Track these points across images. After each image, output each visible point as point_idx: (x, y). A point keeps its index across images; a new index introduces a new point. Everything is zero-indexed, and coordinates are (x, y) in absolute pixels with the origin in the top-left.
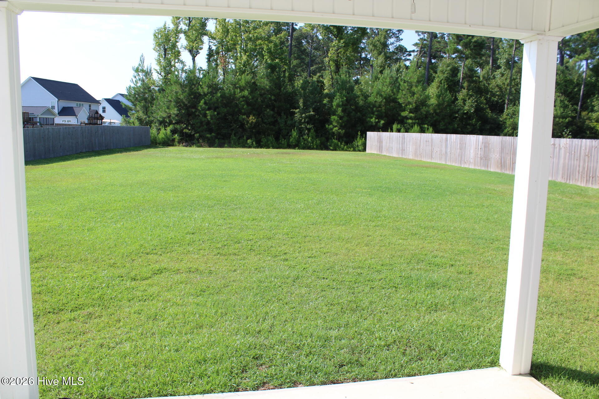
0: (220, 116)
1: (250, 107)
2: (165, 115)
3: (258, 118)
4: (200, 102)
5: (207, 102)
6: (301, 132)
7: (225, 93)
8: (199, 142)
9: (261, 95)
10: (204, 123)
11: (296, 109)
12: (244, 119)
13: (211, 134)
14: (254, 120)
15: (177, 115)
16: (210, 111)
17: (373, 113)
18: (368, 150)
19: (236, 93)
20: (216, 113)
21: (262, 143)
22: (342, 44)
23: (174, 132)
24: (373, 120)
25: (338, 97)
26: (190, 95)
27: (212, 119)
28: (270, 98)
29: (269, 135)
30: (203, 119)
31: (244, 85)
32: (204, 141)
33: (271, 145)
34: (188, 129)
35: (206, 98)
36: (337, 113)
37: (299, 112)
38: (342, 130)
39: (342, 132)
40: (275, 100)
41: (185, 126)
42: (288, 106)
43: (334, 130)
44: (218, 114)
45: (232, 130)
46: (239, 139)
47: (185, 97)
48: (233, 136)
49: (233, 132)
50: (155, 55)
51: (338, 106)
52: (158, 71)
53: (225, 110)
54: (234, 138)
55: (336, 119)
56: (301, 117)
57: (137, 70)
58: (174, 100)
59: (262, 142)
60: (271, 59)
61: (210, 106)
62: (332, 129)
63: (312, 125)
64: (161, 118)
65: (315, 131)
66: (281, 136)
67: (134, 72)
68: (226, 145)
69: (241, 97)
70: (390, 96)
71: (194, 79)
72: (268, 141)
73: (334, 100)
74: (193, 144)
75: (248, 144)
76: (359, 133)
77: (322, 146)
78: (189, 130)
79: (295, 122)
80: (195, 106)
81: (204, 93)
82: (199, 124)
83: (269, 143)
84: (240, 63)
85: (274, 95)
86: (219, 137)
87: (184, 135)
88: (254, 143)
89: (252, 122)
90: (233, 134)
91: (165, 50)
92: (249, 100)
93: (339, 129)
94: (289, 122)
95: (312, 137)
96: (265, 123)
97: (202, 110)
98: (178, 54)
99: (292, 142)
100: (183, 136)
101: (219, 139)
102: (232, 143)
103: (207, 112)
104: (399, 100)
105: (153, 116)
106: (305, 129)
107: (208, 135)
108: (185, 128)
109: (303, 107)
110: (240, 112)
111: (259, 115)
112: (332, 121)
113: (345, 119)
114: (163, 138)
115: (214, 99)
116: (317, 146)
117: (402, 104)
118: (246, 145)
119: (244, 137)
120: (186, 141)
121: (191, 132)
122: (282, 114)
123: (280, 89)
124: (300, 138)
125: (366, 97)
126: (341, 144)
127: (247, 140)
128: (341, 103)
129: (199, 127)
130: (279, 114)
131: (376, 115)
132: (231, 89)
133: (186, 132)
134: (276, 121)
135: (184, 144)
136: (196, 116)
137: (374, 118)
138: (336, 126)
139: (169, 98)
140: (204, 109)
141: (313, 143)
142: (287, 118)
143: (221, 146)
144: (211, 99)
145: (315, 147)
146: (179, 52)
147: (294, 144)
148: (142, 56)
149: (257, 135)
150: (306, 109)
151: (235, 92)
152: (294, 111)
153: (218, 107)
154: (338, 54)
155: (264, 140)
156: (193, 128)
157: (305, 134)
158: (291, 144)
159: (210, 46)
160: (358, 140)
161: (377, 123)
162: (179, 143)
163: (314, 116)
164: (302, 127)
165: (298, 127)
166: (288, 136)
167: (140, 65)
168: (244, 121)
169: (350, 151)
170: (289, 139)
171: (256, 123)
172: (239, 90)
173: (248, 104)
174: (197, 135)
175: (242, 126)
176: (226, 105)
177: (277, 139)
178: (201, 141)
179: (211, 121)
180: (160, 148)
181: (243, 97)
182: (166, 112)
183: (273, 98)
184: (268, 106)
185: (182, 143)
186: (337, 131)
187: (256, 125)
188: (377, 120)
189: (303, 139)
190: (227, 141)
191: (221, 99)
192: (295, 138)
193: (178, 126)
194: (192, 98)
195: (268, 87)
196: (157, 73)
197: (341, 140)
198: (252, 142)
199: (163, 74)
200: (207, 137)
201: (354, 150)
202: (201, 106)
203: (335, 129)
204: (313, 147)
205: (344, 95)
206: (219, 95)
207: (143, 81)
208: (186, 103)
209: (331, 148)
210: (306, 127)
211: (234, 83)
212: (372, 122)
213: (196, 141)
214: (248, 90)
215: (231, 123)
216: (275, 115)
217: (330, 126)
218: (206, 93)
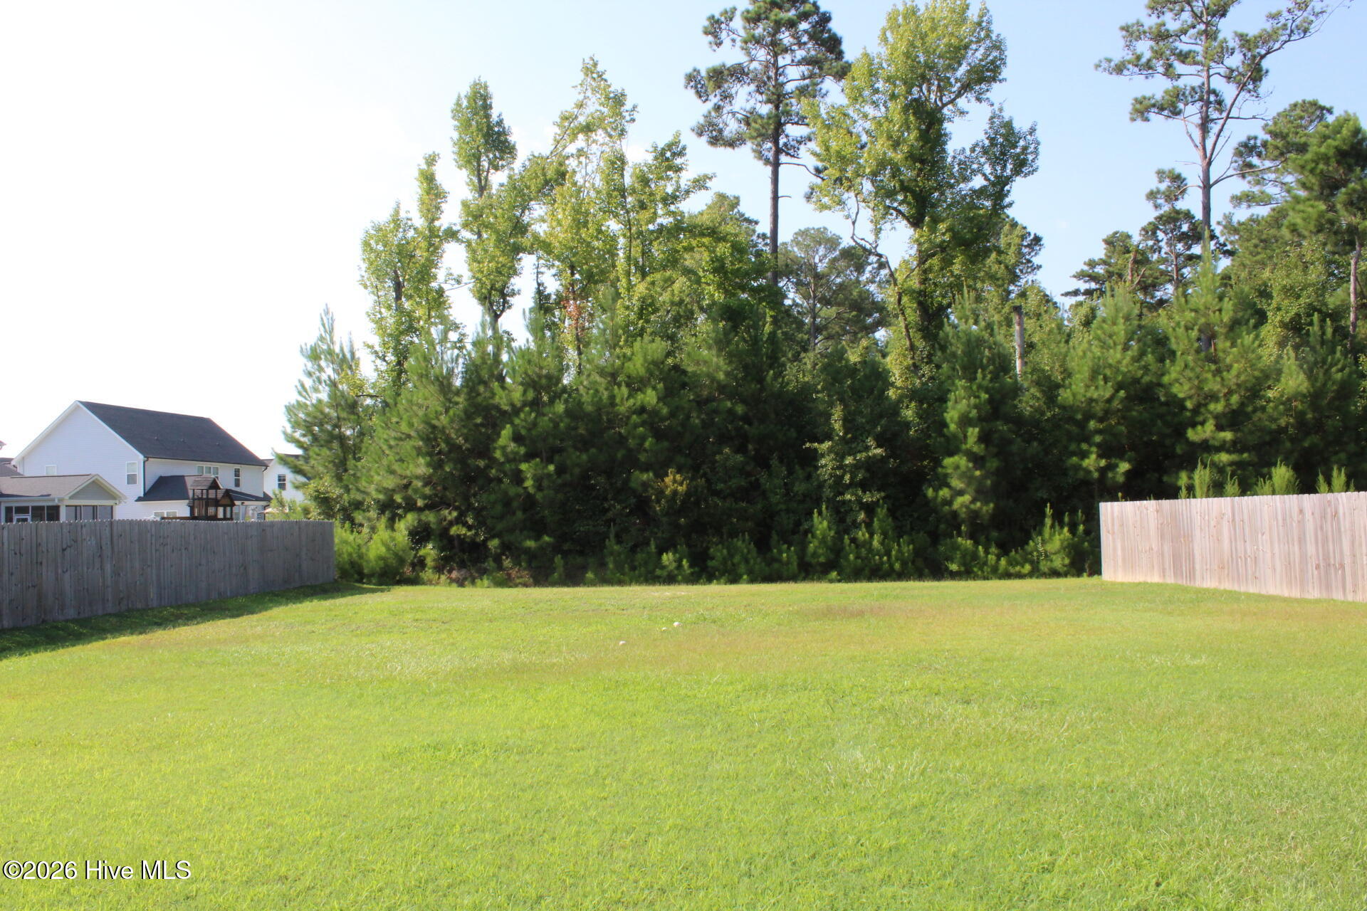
0: (567, 477)
1: (666, 444)
2: (390, 482)
3: (692, 479)
4: (499, 435)
5: (523, 432)
6: (841, 517)
7: (580, 404)
8: (500, 567)
9: (700, 403)
10: (515, 504)
11: (820, 442)
12: (645, 485)
13: (537, 538)
14: (681, 484)
15: (428, 481)
16: (533, 462)
17: (1087, 439)
18: (1112, 571)
19: (618, 400)
20: (551, 468)
21: (711, 563)
22: (943, 234)
23: (420, 535)
24: (1092, 462)
25: (961, 392)
26: (468, 415)
27: (539, 487)
28: (731, 412)
29: (733, 534)
30: (513, 491)
31: (642, 371)
32: (517, 562)
33: (742, 568)
34: (465, 524)
35: (517, 421)
36: (964, 447)
37: (830, 450)
38: (986, 503)
39: (987, 508)
40: (746, 419)
41: (455, 514)
42: (793, 433)
43: (956, 505)
44: (560, 470)
45: (608, 523)
46: (633, 550)
47: (452, 421)
48: (612, 545)
49: (613, 530)
50: (367, 300)
51: (965, 421)
52: (377, 348)
53: (584, 457)
54: (616, 547)
55: (963, 468)
56: (841, 467)
57: (314, 355)
58: (417, 431)
59: (712, 558)
60: (726, 292)
61: (534, 446)
62: (950, 503)
63: (879, 490)
64: (380, 492)
65: (892, 512)
66: (775, 537)
67: (304, 360)
68: (590, 575)
69: (634, 413)
70: (1136, 381)
71: (484, 362)
72: (731, 556)
73: (950, 404)
74: (483, 572)
75: (663, 567)
76: (1048, 511)
77: (920, 563)
78: (469, 528)
79: (821, 486)
80: (483, 448)
81: (512, 405)
82: (499, 508)
83: (737, 559)
84: (627, 308)
85: (744, 401)
86: (566, 547)
87: (456, 543)
88: (685, 562)
89: (675, 492)
90: (612, 536)
91: (398, 287)
92: (663, 419)
93: (974, 501)
94: (800, 487)
95: (885, 534)
96: (717, 493)
97: (509, 461)
98: (438, 301)
99: (815, 554)
100: (452, 548)
101: (565, 554)
102: (611, 566)
103: (524, 467)
104: (1175, 389)
105: (358, 490)
106: (856, 507)
107: (530, 544)
108: (458, 521)
109: (846, 434)
110: (632, 461)
111: (695, 469)
112: (946, 475)
113: (993, 464)
114: (381, 558)
115: (544, 422)
116: (904, 564)
117: (1184, 400)
118: (658, 572)
119: (648, 544)
120: (462, 565)
121: (477, 534)
122: (774, 462)
123: (761, 380)
124: (842, 540)
125: (1050, 388)
126: (987, 553)
127: (660, 554)
128: (974, 413)
129: (502, 517)
130: (762, 462)
131: (1099, 446)
132: (601, 389)
133: (459, 536)
134: (756, 485)
135: (454, 574)
136: (490, 480)
137: (1093, 457)
138: (961, 493)
139: (404, 427)
140: (514, 459)
141: (888, 553)
142: (791, 472)
143: (573, 578)
144: (535, 424)
145: (897, 566)
146: (440, 292)
147: (822, 559)
148: (327, 313)
149: (694, 536)
150: (854, 439)
151: (612, 397)
152: (816, 450)
153: (560, 450)
154: (925, 272)
155: (718, 552)
156: (481, 522)
157: (856, 525)
158: (814, 561)
159: (539, 285)
160: (1047, 535)
161: (1103, 471)
162: (439, 569)
163: (883, 460)
164: (844, 502)
165: (828, 500)
166: (798, 533)
167: (322, 339)
168: (646, 491)
169: (1020, 576)
170: (803, 546)
171: (688, 494)
172: (625, 390)
173: (659, 435)
174: (494, 544)
175: (642, 506)
176: (584, 444)
177: (762, 544)
178: (507, 563)
179: (539, 496)
180: (373, 591)
181: (642, 410)
182: (392, 472)
183: (740, 409)
184: (723, 439)
185: (450, 572)
186: (967, 507)
187: (688, 503)
188: (1103, 463)
189: (854, 540)
190: (591, 560)
191: (567, 420)
192: (823, 541)
193: (430, 517)
194: (477, 425)
195: (721, 376)
196: (373, 357)
197: (983, 538)
198: (679, 561)
199: (391, 357)
200: (527, 551)
201: (1036, 573)
202: (503, 448)
203: (960, 500)
204: (891, 566)
205: (980, 387)
206: (560, 407)
207: (333, 384)
208: (461, 440)
209: (954, 567)
210: (859, 501)
211: (609, 370)
212: (1088, 472)
213: (490, 564)
214: (654, 388)
215: (605, 499)
216: (748, 468)
217: (941, 493)
218: (519, 405)
